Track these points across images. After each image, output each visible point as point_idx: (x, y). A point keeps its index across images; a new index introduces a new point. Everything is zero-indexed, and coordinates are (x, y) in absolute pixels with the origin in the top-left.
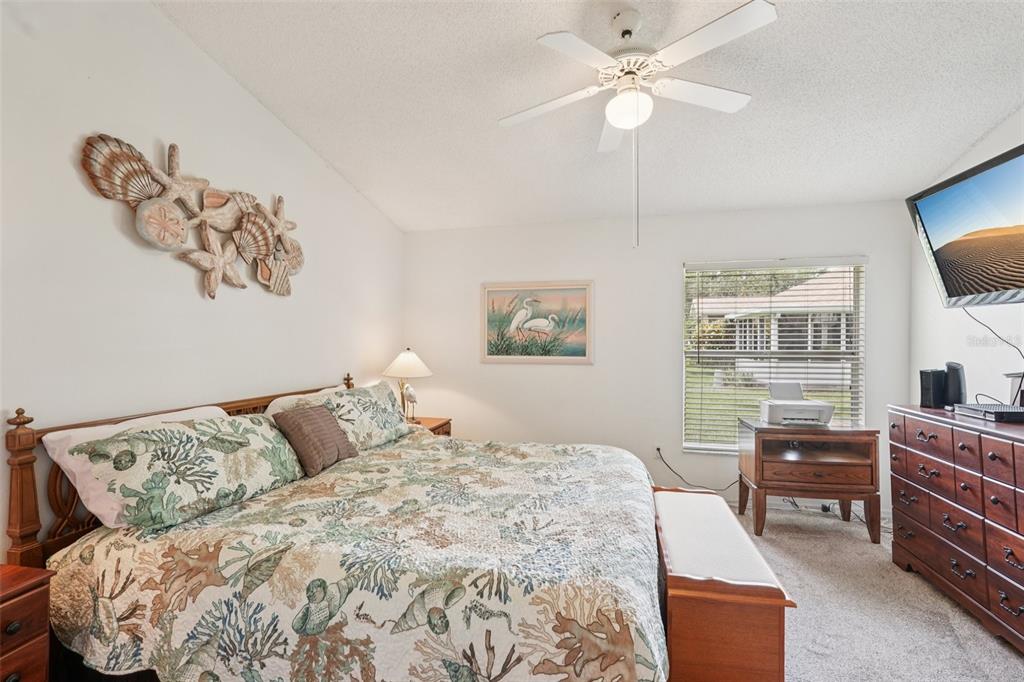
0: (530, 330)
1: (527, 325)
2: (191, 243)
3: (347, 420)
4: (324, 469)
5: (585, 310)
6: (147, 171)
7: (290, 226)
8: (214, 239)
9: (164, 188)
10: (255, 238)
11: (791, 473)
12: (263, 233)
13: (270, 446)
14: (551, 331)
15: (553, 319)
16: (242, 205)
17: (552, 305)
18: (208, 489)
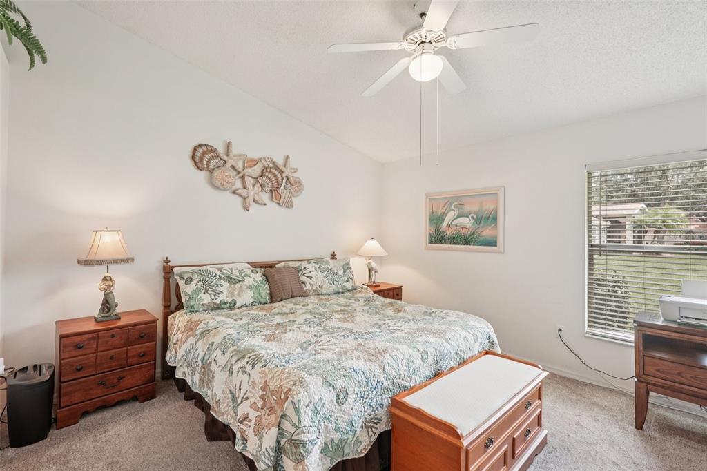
0: (456, 226)
1: (454, 223)
2: (238, 184)
3: (308, 277)
4: (282, 300)
5: (496, 210)
6: (218, 156)
7: (293, 171)
8: (249, 182)
9: (225, 162)
10: (270, 179)
11: (679, 374)
12: (275, 176)
13: (255, 284)
14: (472, 226)
15: (472, 217)
16: (265, 164)
17: (472, 207)
18: (216, 299)
